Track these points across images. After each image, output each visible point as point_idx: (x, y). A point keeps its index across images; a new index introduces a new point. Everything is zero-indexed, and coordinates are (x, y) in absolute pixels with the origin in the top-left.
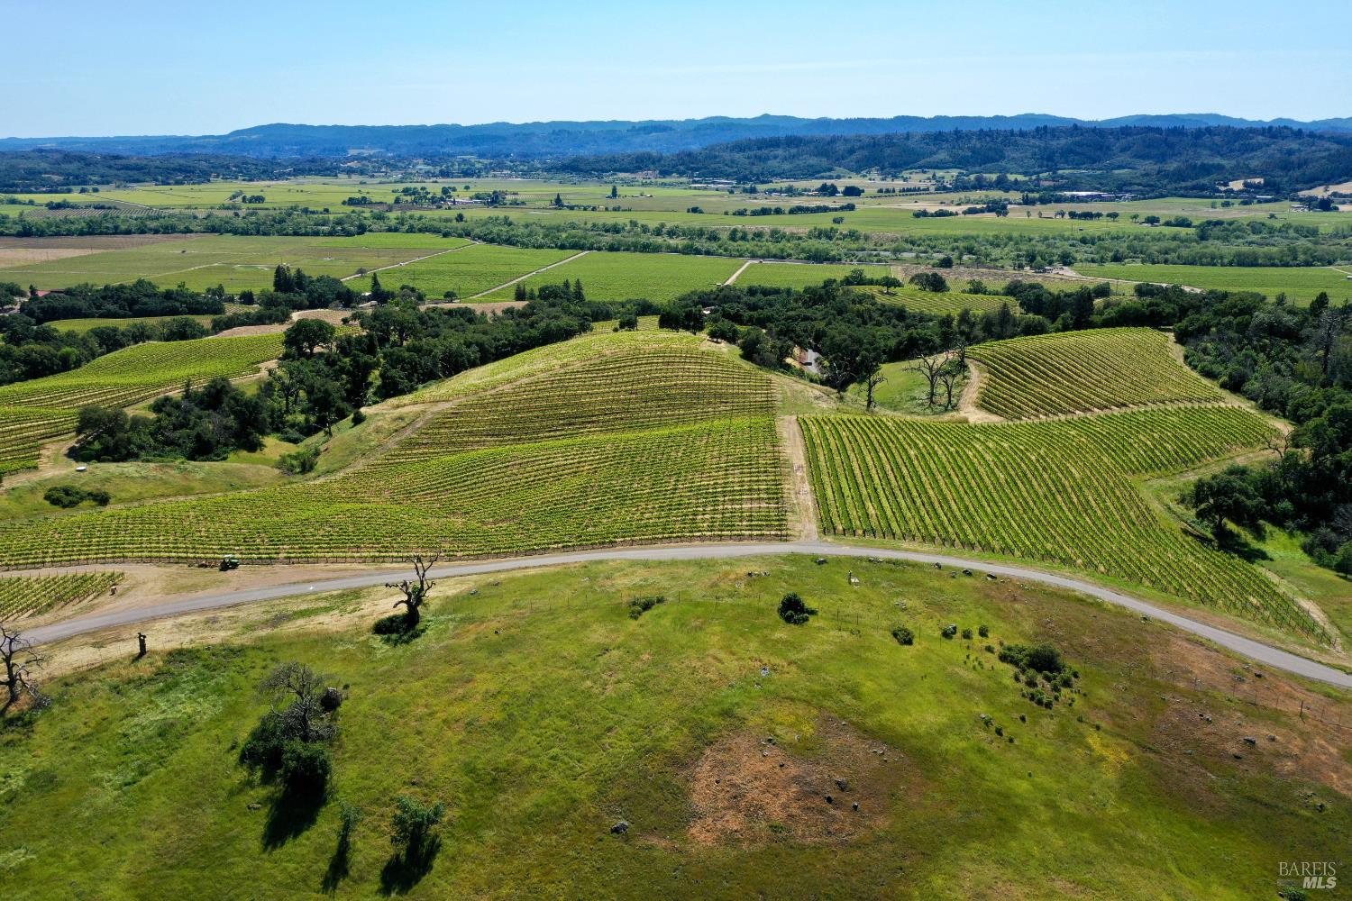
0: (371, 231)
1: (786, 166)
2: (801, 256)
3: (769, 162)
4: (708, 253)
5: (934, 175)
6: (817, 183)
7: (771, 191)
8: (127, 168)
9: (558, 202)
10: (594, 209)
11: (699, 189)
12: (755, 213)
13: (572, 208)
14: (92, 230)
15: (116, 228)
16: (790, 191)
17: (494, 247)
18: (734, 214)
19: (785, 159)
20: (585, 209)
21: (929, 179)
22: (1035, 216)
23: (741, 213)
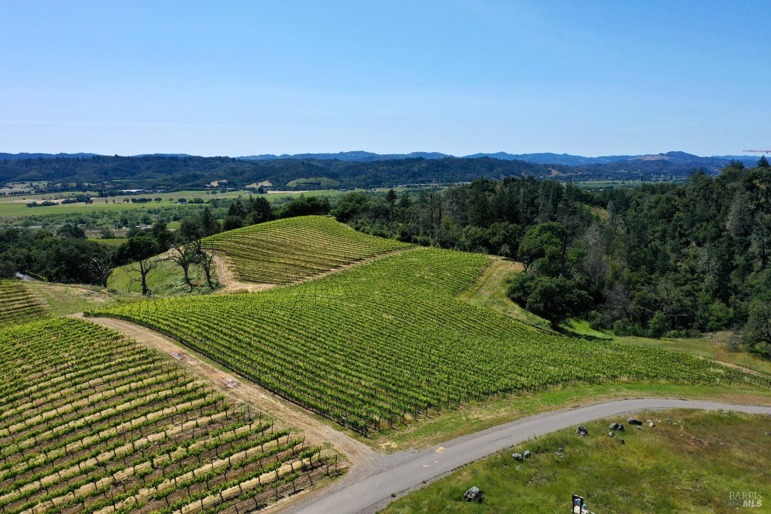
5: (31, 184)
21: (28, 187)
22: (110, 203)
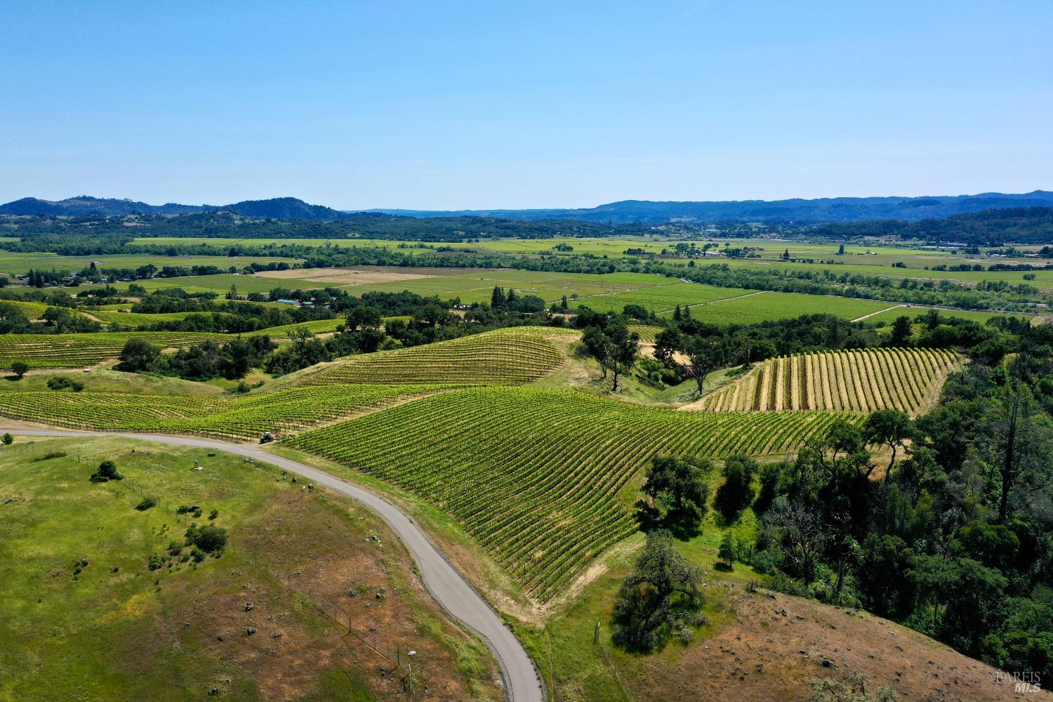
0: (619, 271)
1: (1024, 233)
2: (951, 303)
3: (1008, 230)
4: (867, 297)
6: (1040, 248)
7: (992, 253)
8: (507, 228)
9: (786, 256)
10: (811, 262)
11: (927, 250)
12: (953, 269)
13: (793, 261)
14: (442, 264)
15: (457, 263)
16: (1011, 253)
17: (698, 286)
18: (933, 269)
19: (1025, 226)
20: (804, 262)
23: (941, 269)
